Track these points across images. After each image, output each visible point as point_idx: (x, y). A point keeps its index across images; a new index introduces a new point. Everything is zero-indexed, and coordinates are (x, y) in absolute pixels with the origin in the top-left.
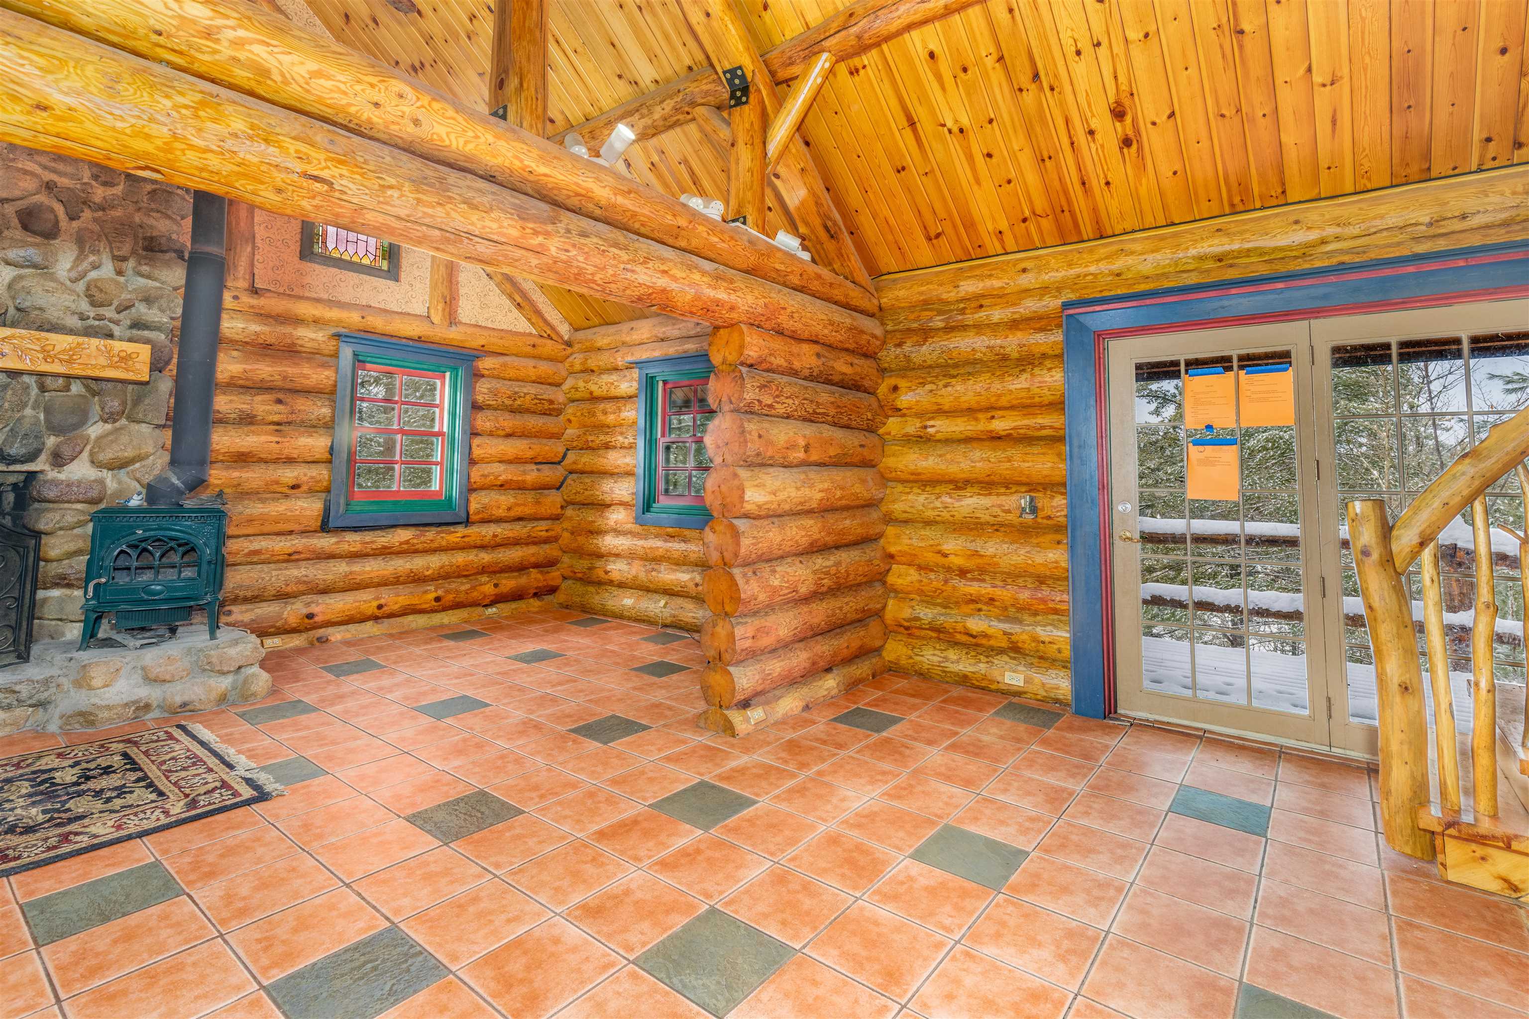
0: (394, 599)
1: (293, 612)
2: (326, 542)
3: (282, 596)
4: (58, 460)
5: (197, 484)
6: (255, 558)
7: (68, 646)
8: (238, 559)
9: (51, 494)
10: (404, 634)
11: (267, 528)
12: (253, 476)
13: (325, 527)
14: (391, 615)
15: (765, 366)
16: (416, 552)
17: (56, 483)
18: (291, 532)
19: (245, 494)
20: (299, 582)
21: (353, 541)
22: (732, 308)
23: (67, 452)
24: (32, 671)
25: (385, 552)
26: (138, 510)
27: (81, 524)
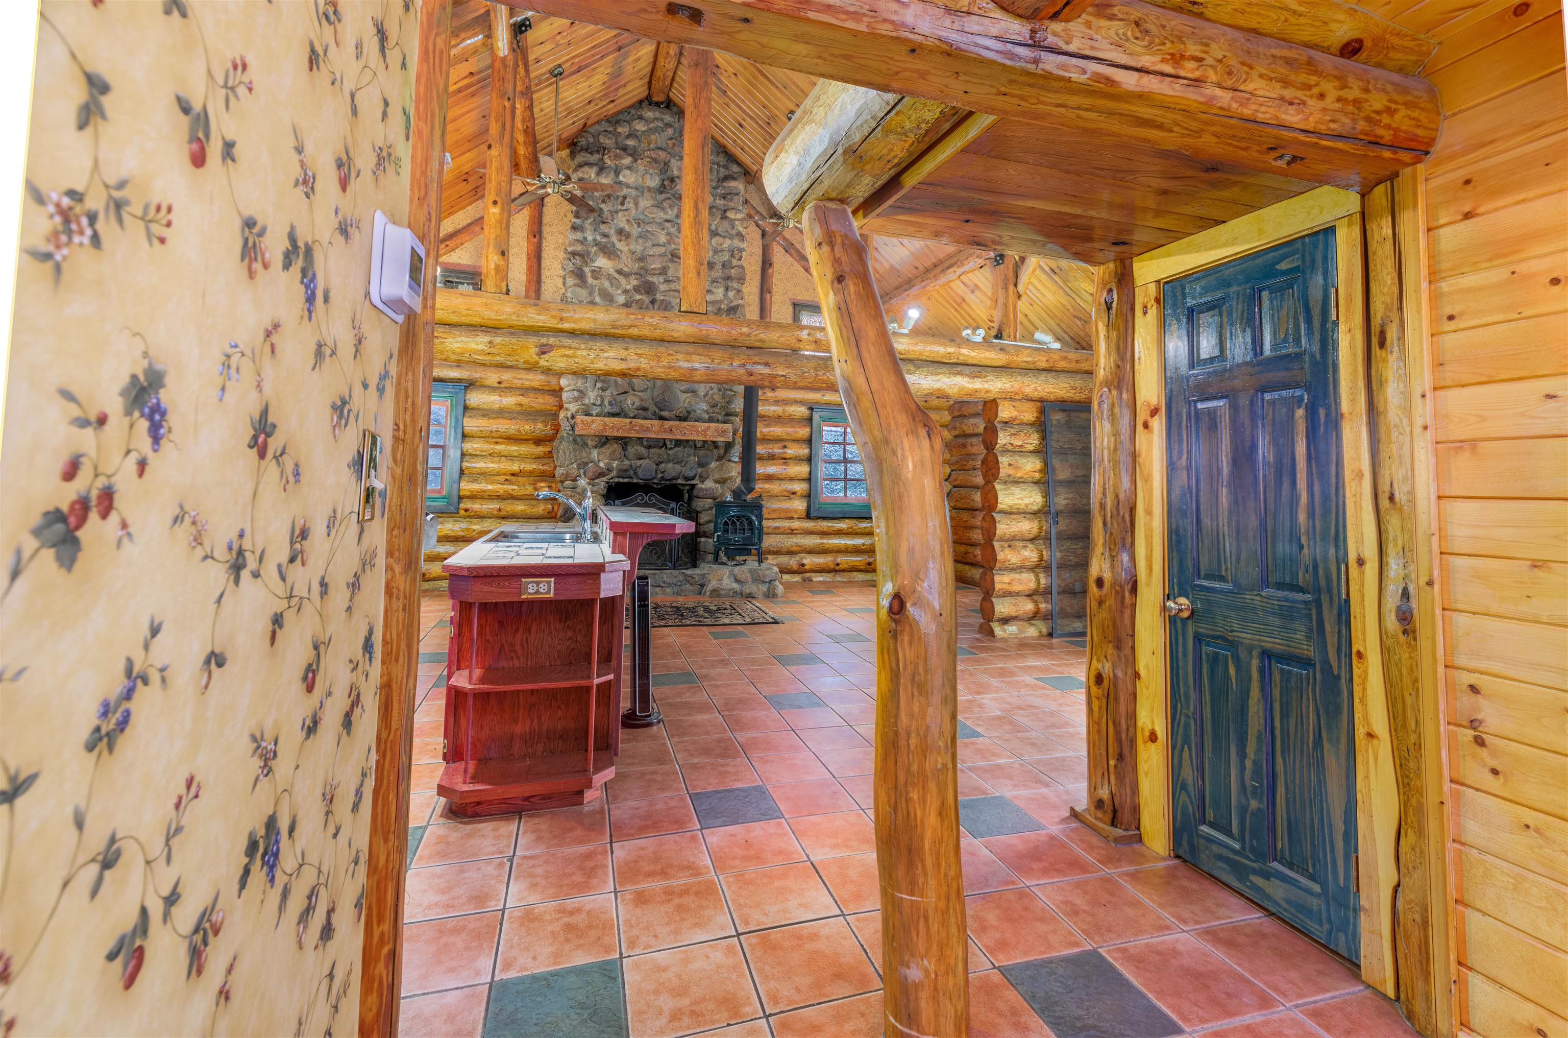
0: (845, 560)
1: (793, 562)
2: (809, 525)
3: (791, 553)
4: (703, 479)
5: (751, 490)
6: (777, 531)
7: (709, 562)
8: (770, 531)
9: (701, 495)
10: (850, 583)
11: (782, 515)
12: (774, 487)
13: (808, 516)
14: (844, 571)
15: (1017, 422)
16: (857, 534)
17: (701, 489)
18: (792, 518)
19: (772, 496)
20: (797, 546)
21: (824, 525)
22: (987, 392)
23: (705, 475)
24: (696, 571)
25: (839, 533)
26: (730, 502)
27: (711, 508)
